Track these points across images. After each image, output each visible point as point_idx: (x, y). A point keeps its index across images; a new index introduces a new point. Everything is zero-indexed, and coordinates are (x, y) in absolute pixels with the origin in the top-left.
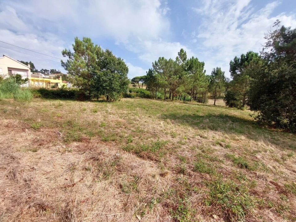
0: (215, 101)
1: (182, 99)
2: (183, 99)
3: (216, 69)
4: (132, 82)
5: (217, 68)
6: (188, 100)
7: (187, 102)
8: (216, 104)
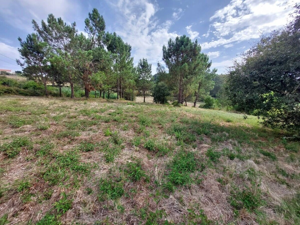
0: (144, 98)
1: (105, 97)
2: (107, 97)
3: (142, 60)
4: (24, 72)
5: (144, 60)
6: (114, 98)
7: (113, 100)
8: (146, 101)
